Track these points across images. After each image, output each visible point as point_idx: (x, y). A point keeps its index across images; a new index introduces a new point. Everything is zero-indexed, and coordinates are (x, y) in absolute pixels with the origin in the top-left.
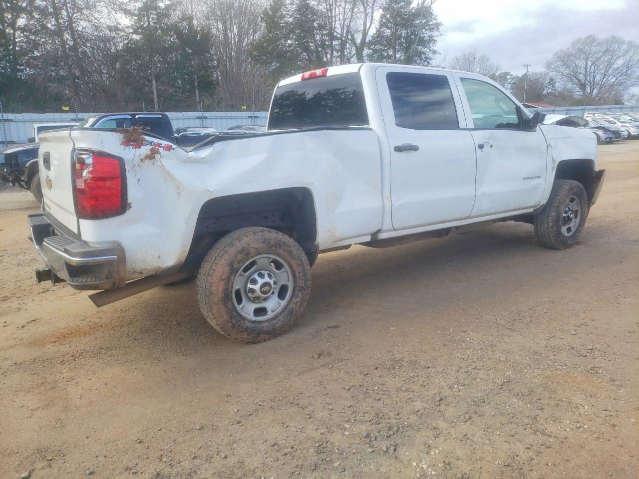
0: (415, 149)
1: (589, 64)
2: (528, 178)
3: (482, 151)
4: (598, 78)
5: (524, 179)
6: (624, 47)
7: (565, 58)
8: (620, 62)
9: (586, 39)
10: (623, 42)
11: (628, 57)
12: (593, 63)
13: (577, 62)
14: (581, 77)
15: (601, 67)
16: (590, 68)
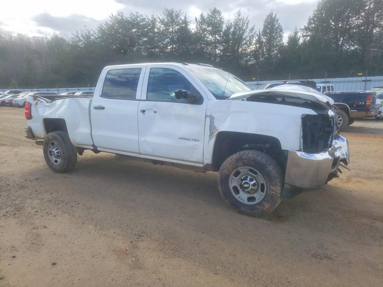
0: (103, 108)
2: (181, 139)
3: (144, 114)
5: (179, 138)
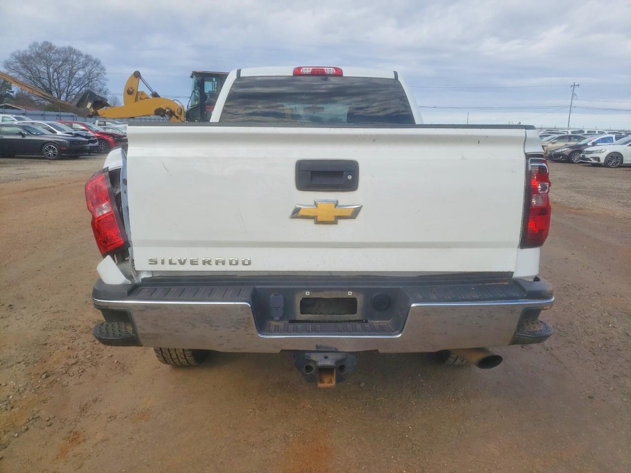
1: (51, 70)
4: (62, 85)
6: (82, 60)
7: (25, 60)
8: (81, 73)
9: (43, 45)
10: (81, 55)
11: (87, 69)
12: (55, 70)
13: (39, 67)
14: (46, 82)
15: (64, 75)
16: (53, 75)
